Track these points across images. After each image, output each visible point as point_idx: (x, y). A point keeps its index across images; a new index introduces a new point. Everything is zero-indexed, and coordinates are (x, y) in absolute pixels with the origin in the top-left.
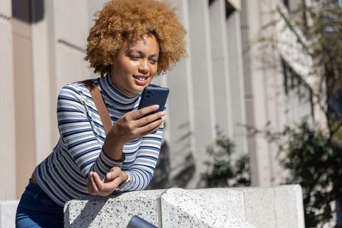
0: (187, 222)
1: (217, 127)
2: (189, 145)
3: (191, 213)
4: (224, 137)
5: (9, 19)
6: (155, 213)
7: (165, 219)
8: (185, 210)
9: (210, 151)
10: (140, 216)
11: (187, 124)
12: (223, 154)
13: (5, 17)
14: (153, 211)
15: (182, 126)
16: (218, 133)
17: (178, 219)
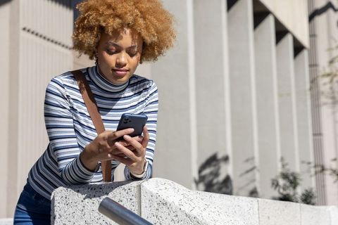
0: (165, 208)
1: (282, 159)
2: (254, 180)
3: (169, 200)
4: (289, 170)
5: (70, 49)
6: (135, 200)
7: (144, 206)
8: (164, 197)
9: (275, 184)
10: (120, 203)
11: (253, 158)
12: (288, 187)
13: (67, 47)
14: (133, 198)
15: (247, 160)
16: (283, 166)
17: (156, 206)
